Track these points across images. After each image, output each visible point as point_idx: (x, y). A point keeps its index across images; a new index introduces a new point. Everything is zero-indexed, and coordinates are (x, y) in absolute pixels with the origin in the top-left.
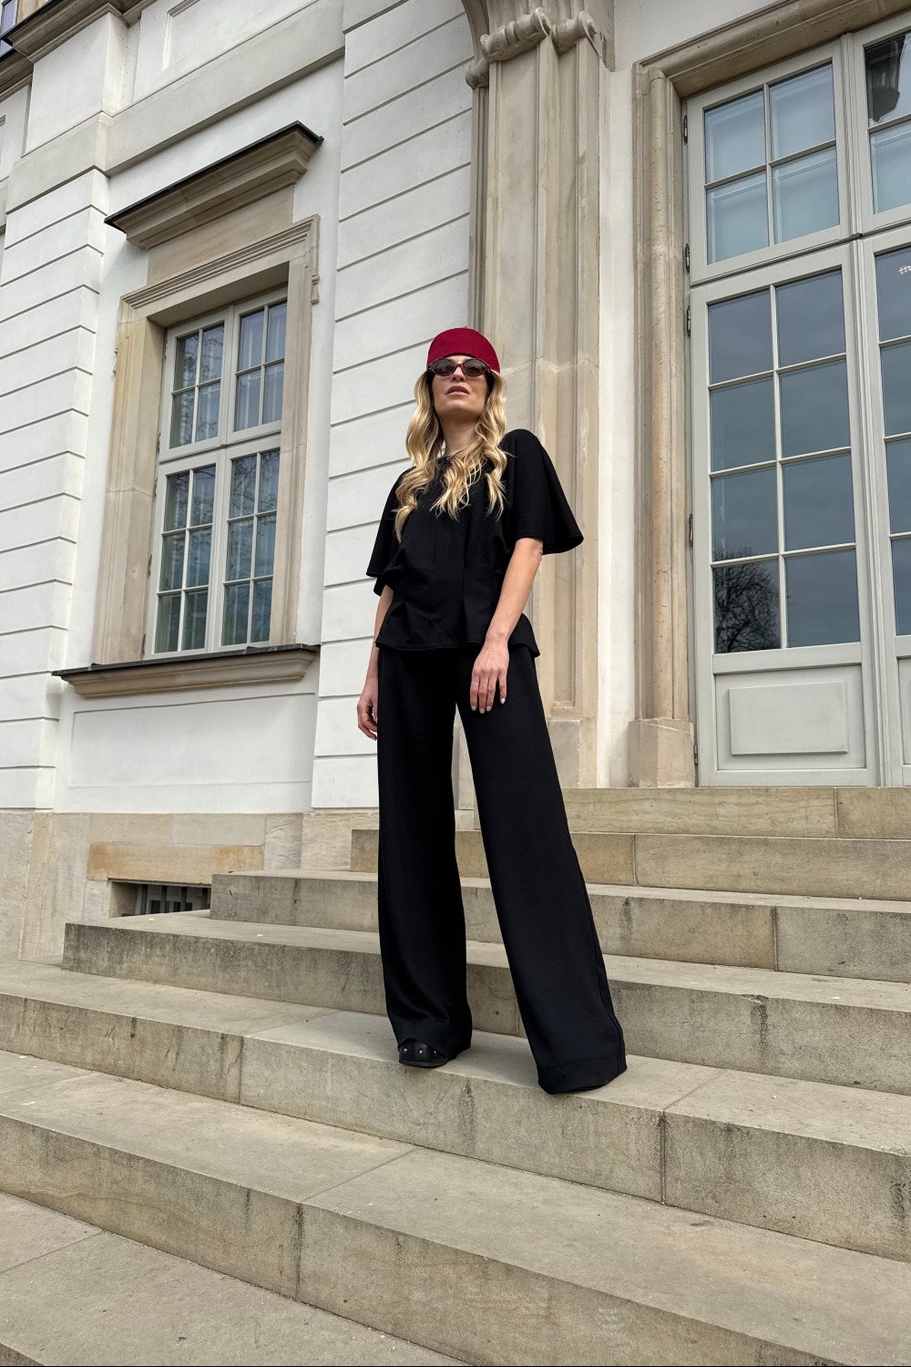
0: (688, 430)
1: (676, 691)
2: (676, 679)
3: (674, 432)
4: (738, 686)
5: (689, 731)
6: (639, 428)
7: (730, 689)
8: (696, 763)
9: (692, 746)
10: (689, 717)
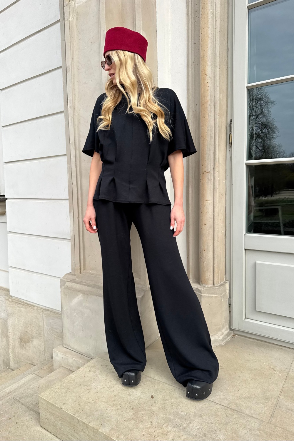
0: (229, 47)
1: (216, 265)
2: (216, 256)
3: (218, 49)
4: (262, 261)
5: (225, 291)
6: (190, 47)
7: (257, 262)
8: (230, 311)
9: (228, 300)
10: (226, 277)
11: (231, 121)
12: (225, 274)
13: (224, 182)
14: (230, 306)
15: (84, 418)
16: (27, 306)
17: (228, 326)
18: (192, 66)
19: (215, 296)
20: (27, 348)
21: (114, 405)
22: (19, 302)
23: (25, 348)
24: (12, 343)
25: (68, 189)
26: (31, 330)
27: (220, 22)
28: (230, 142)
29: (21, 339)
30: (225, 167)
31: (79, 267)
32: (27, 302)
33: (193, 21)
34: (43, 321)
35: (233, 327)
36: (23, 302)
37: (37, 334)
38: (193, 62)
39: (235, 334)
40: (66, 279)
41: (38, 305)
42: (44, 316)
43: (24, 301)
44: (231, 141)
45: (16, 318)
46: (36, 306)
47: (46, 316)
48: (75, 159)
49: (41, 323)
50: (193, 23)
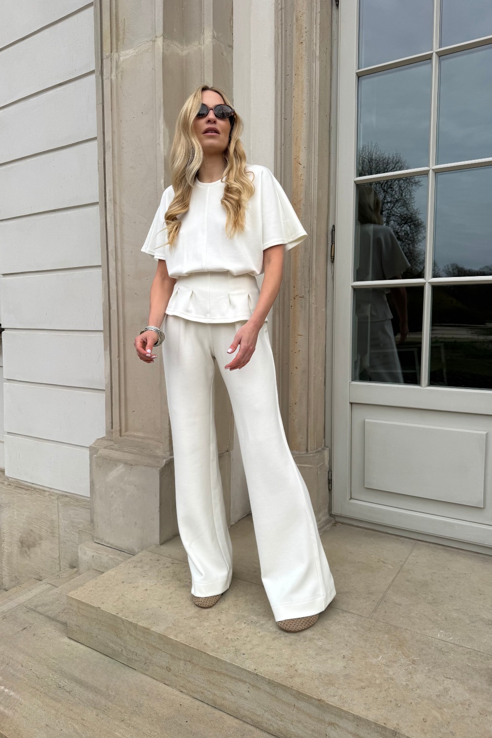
1: (311, 423)
2: (311, 411)
4: (374, 419)
5: (323, 460)
6: (279, 123)
7: (366, 420)
8: (330, 488)
9: (327, 473)
10: (325, 442)
11: (334, 226)
12: (324, 437)
13: (324, 310)
14: (330, 482)
15: (131, 617)
16: (32, 491)
17: (327, 510)
18: (281, 149)
19: (309, 466)
20: (32, 556)
21: (170, 603)
22: (20, 486)
23: (28, 556)
24: (8, 550)
25: (103, 315)
26: (38, 527)
27: (320, 93)
28: (331, 256)
29: (22, 542)
30: (325, 290)
31: (119, 428)
32: (33, 485)
33: (283, 88)
34: (58, 512)
35: (334, 512)
36: (27, 486)
37: (49, 533)
38: (283, 144)
39: (337, 522)
40: (98, 445)
41: (51, 488)
42: (60, 505)
43: (29, 484)
44: (333, 255)
45: (15, 511)
46: (48, 491)
47: (62, 506)
48: (115, 273)
49: (54, 516)
50: (283, 91)
